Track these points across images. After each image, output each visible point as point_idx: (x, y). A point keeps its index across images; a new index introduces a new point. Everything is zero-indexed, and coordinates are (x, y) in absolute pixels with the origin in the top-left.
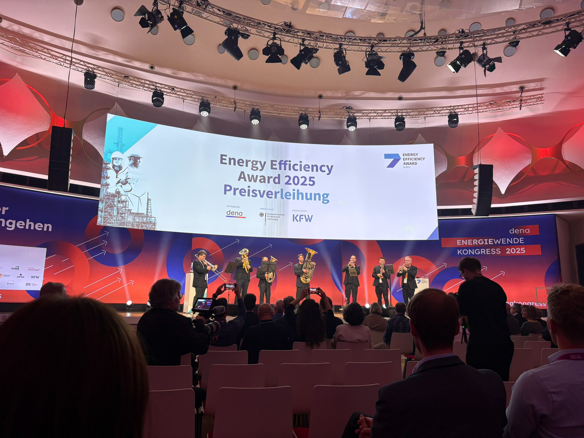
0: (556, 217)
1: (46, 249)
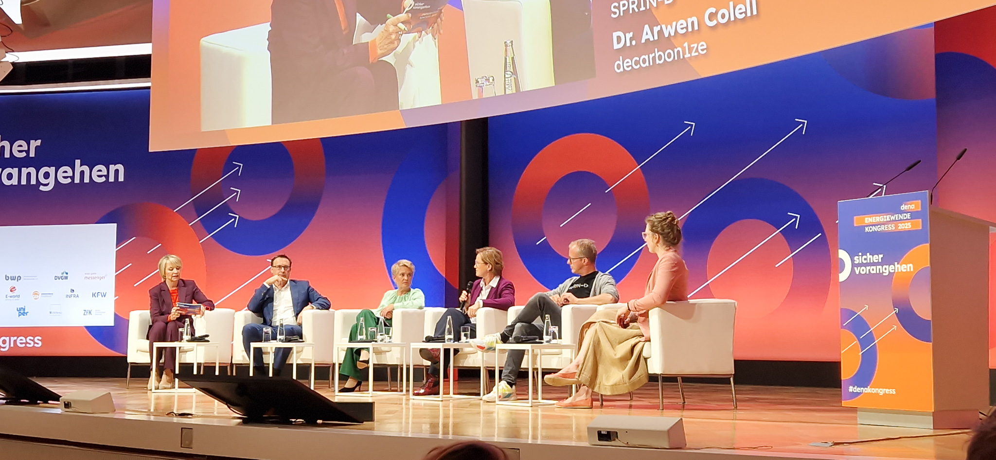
1: (116, 224)
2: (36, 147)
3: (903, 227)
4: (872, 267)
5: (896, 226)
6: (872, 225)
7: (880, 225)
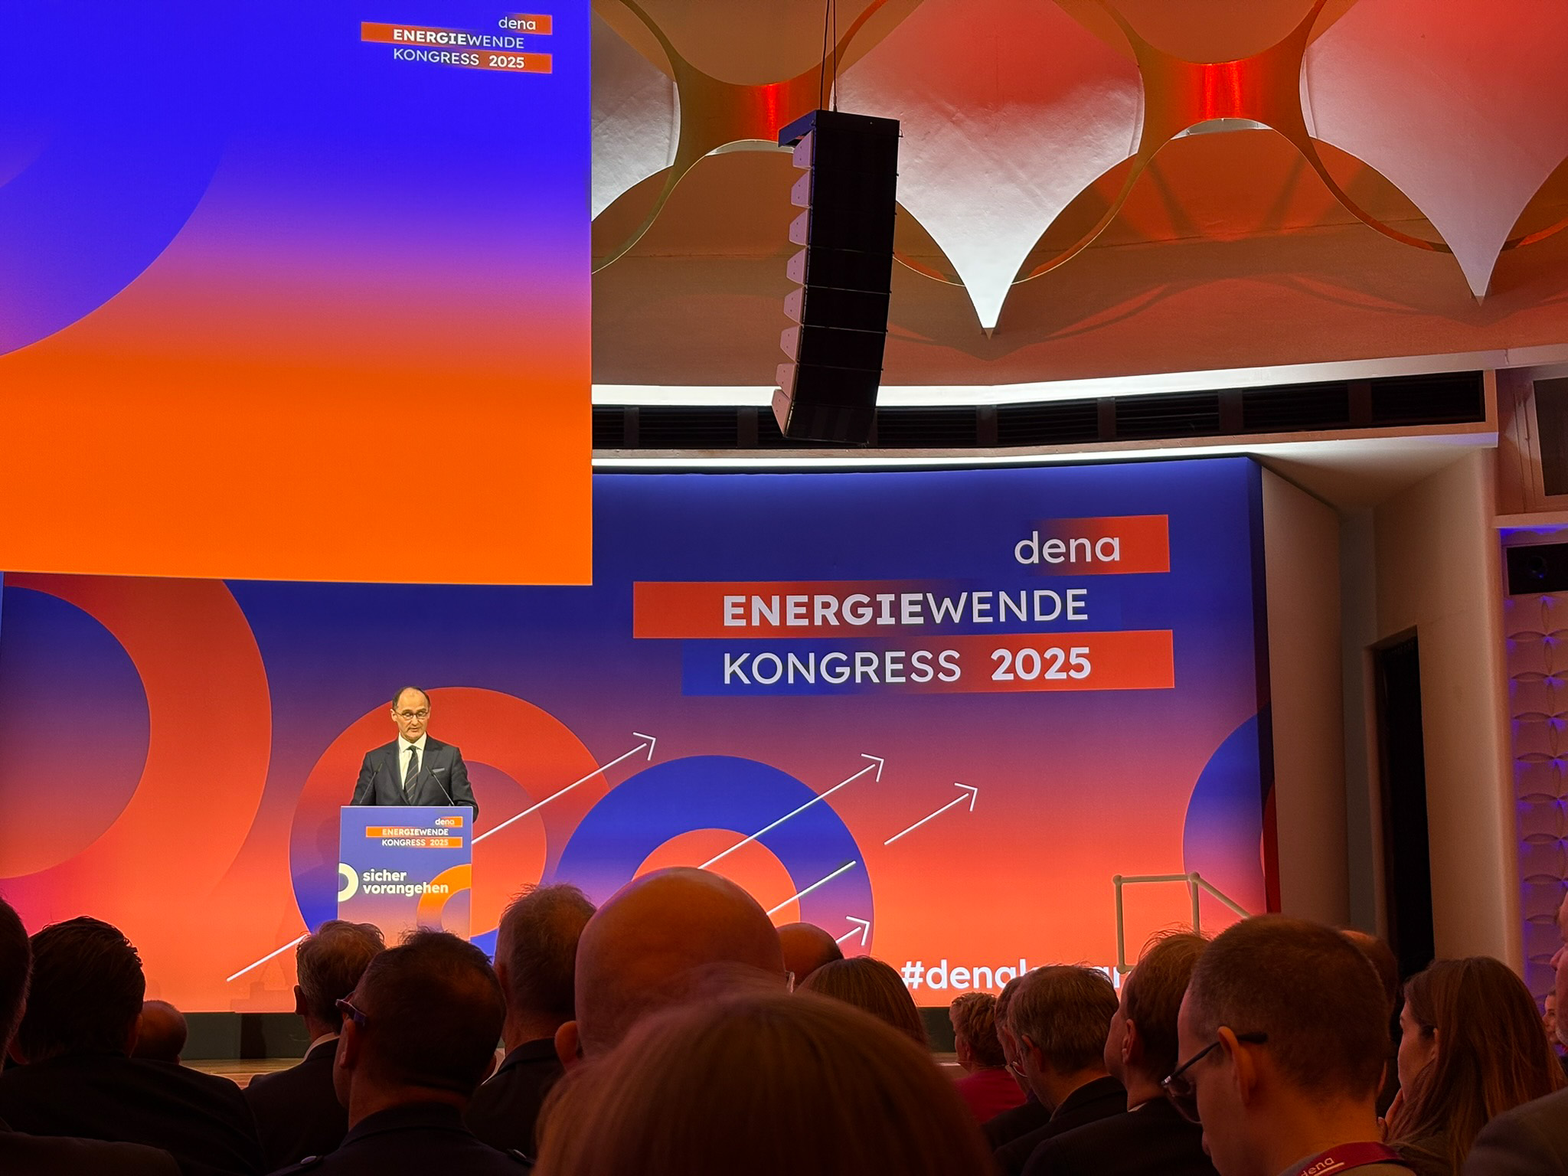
0: (1265, 472)
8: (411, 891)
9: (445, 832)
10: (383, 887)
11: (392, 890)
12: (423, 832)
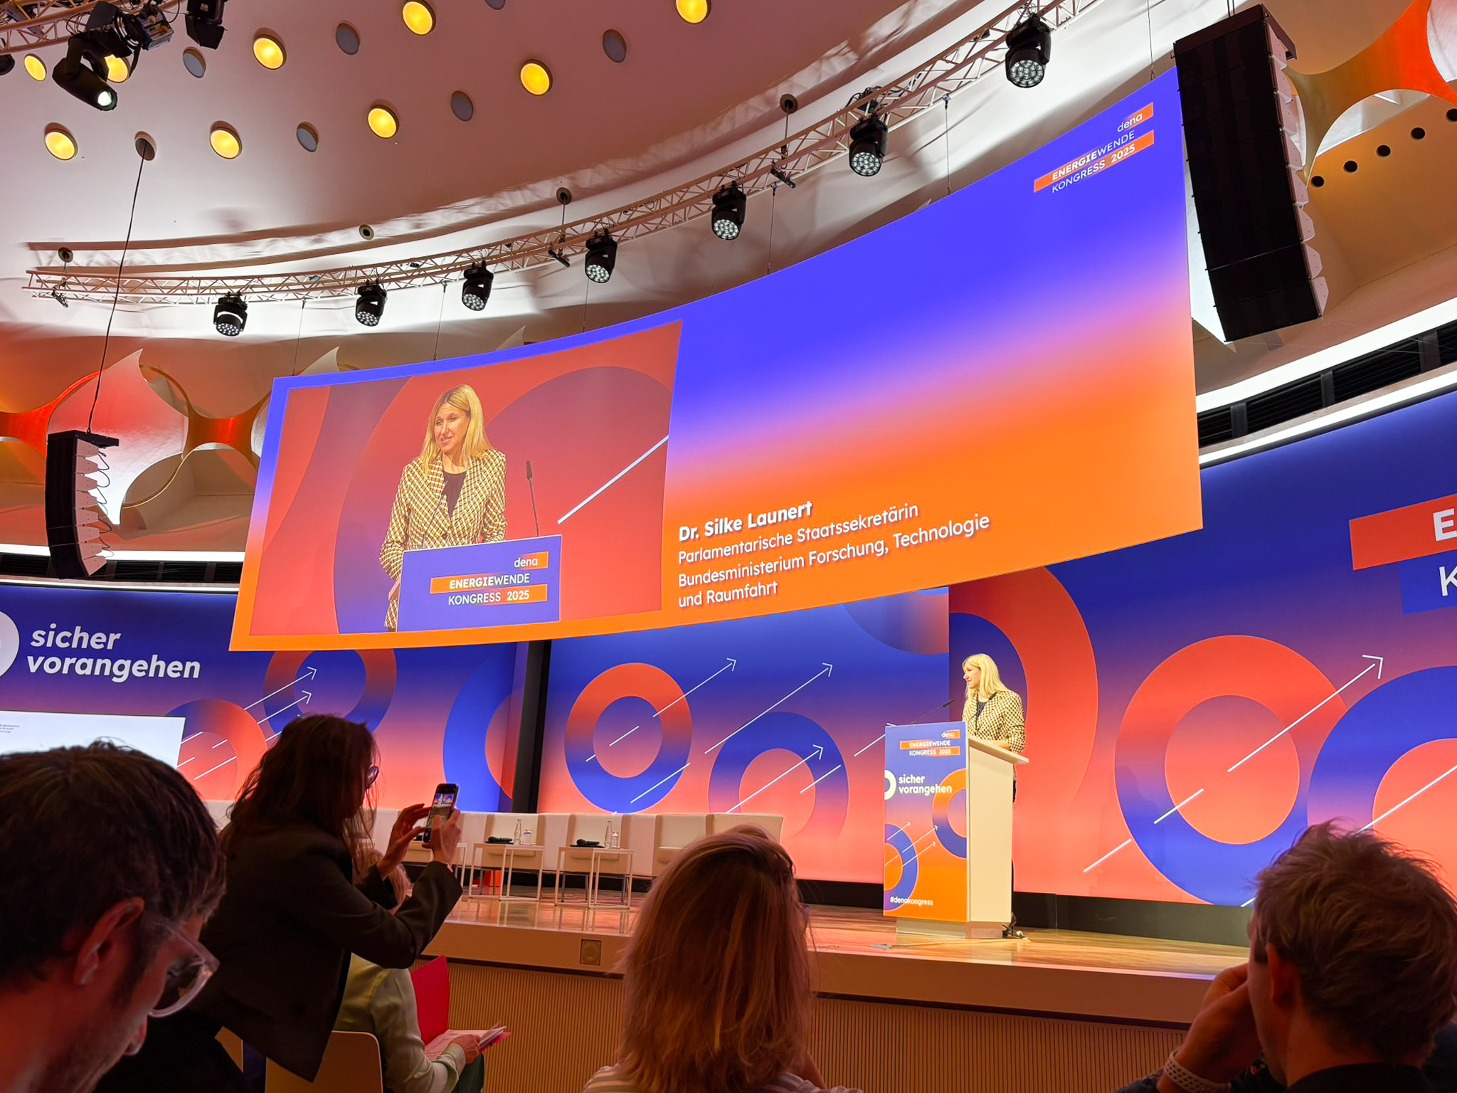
1: (184, 719)
2: (116, 641)
3: (944, 752)
4: (915, 787)
5: (938, 751)
6: (916, 750)
7: (923, 749)
8: (928, 791)
9: (948, 743)
10: (911, 788)
11: (917, 790)
12: (934, 744)
